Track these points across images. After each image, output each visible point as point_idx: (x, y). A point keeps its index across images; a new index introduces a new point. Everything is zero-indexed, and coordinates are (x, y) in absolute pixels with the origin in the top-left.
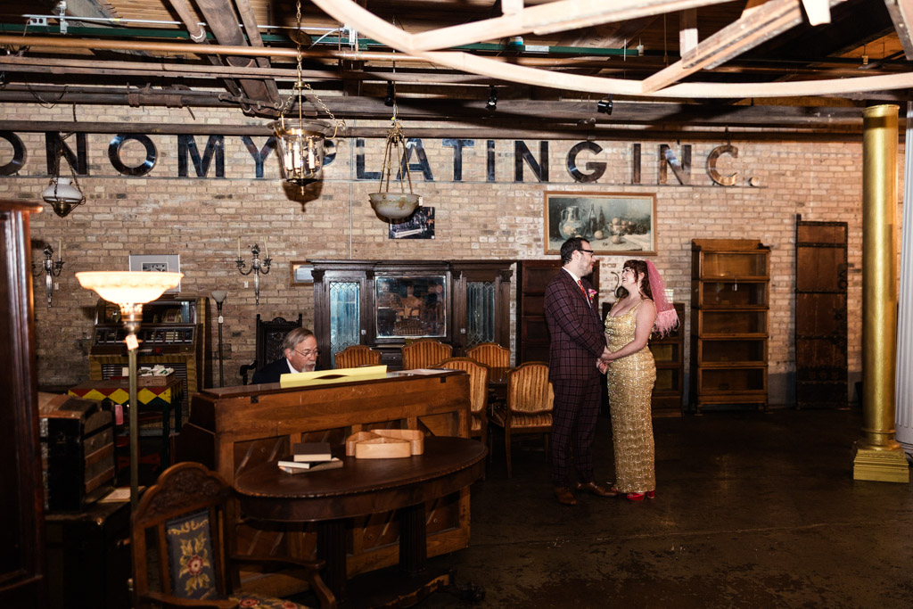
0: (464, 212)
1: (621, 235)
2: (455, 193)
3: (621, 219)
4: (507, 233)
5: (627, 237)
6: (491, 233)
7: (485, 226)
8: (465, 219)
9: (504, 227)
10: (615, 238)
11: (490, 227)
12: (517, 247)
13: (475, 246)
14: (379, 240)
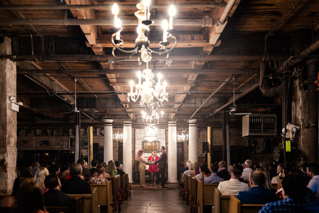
0: (54, 141)
1: (84, 145)
2: (53, 138)
3: (84, 142)
4: (62, 145)
5: (85, 146)
6: (59, 145)
7: (58, 144)
8: (54, 143)
9: (62, 144)
10: (82, 146)
11: (59, 144)
12: (64, 148)
13: (56, 148)
14: (39, 146)
